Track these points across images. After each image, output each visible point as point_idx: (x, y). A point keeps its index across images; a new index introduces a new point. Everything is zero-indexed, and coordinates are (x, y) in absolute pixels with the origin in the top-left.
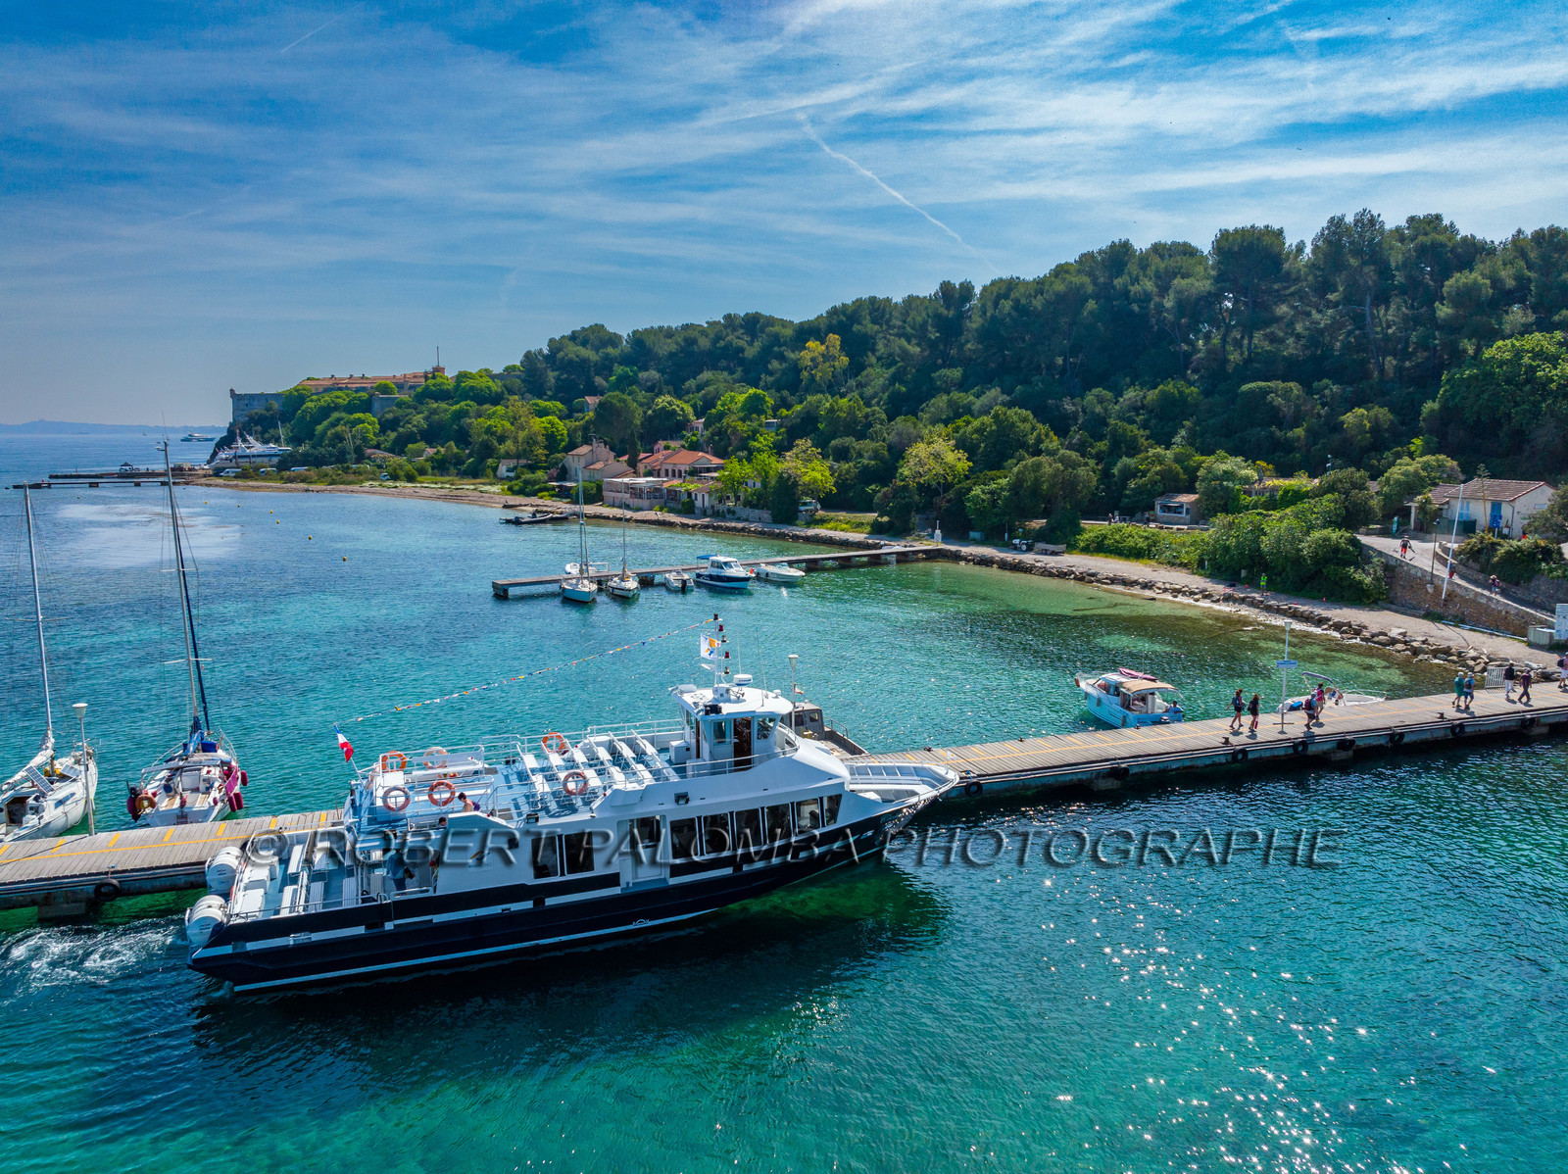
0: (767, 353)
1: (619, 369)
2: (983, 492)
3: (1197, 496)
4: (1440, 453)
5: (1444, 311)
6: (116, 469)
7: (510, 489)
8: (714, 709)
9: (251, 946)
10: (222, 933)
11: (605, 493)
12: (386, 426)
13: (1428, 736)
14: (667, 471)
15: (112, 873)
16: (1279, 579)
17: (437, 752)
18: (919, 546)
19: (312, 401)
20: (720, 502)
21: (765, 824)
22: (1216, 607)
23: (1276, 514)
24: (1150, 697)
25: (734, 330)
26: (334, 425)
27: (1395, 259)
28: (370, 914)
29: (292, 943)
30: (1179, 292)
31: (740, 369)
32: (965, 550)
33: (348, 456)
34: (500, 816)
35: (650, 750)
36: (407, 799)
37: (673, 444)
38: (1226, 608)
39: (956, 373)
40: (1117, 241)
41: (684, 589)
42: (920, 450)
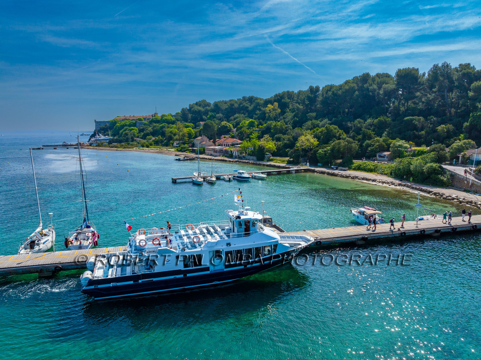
0: (255, 109)
1: (210, 114)
2: (322, 151)
3: (390, 153)
4: (469, 139)
5: (471, 94)
6: (61, 144)
7: (177, 150)
8: (238, 217)
9: (99, 286)
10: (91, 282)
11: (206, 151)
12: (140, 131)
13: (465, 229)
14: (225, 144)
15: (60, 263)
16: (416, 179)
17: (155, 229)
18: (302, 168)
19: (118, 123)
20: (241, 154)
21: (254, 252)
22: (396, 187)
23: (416, 158)
24: (374, 215)
25: (245, 101)
26: (125, 130)
27: (455, 77)
28: (135, 277)
29: (111, 286)
30: (384, 89)
31: (247, 113)
32: (317, 169)
33: (129, 140)
34: (174, 249)
35: (219, 229)
36: (146, 243)
37: (226, 136)
38: (398, 188)
39: (314, 114)
40: (365, 73)
41: (230, 181)
42: (303, 138)
